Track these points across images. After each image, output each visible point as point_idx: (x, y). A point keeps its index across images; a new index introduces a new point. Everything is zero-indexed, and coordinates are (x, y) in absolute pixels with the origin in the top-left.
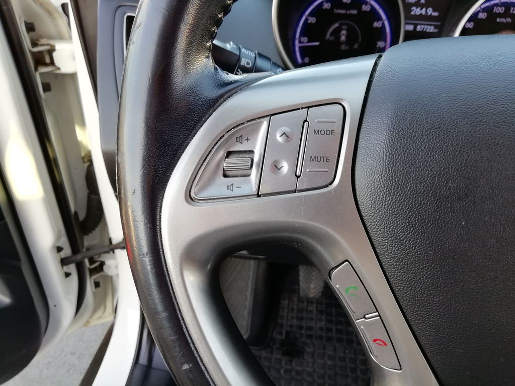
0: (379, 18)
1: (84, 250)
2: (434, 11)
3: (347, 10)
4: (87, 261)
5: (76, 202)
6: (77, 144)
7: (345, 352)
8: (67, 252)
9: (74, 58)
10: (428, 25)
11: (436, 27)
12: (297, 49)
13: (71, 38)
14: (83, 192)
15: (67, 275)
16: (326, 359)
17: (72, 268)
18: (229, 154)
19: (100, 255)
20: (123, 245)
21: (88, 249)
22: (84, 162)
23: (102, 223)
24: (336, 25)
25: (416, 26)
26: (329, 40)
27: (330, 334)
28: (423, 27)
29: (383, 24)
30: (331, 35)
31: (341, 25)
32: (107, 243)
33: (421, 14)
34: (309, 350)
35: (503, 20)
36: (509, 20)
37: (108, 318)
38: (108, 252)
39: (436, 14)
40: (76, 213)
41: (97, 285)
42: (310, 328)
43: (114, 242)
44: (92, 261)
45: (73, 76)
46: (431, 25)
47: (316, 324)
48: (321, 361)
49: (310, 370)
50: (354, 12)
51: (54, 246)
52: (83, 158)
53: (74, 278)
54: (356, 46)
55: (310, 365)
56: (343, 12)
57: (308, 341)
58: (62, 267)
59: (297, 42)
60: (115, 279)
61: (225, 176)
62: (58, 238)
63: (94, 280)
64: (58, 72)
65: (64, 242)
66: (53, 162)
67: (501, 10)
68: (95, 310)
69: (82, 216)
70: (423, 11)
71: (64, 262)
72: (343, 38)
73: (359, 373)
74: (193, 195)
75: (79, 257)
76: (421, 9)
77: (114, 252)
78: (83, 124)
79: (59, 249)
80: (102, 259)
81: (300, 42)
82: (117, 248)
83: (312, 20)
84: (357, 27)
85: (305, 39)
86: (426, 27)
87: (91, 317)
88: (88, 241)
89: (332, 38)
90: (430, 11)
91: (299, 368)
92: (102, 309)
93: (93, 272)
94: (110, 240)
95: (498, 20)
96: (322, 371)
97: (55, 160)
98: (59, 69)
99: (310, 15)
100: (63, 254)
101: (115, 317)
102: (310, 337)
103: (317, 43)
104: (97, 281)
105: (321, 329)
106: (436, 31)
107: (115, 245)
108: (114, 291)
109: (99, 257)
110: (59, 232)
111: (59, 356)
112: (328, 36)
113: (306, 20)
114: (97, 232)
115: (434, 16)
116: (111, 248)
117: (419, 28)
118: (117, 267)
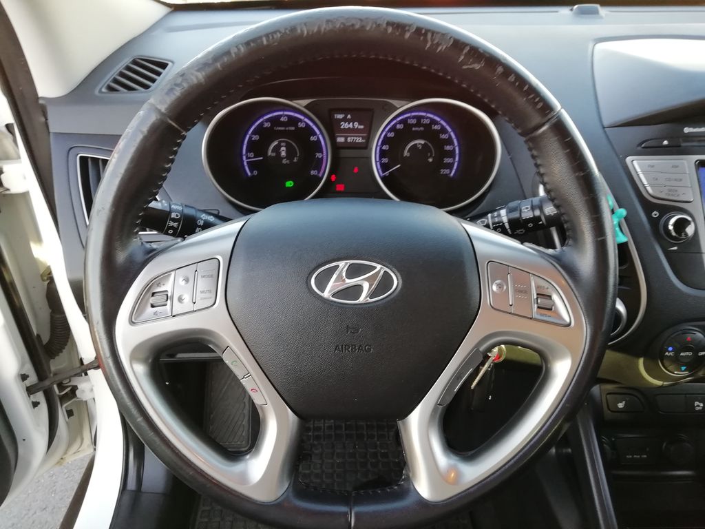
0: (314, 134)
1: (52, 375)
2: (360, 124)
3: (286, 127)
4: (55, 387)
5: (37, 324)
6: (33, 261)
7: (354, 448)
8: (33, 379)
9: (25, 178)
10: (356, 136)
11: (363, 138)
12: (245, 164)
13: (19, 157)
14: (45, 312)
15: (35, 404)
16: (335, 458)
17: (40, 397)
18: (153, 294)
19: (70, 378)
20: (96, 365)
21: (55, 374)
22: (43, 280)
23: (69, 344)
24: (276, 143)
25: (346, 138)
26: (270, 156)
27: (338, 432)
28: (353, 138)
29: (318, 138)
30: (272, 152)
31: (280, 142)
32: (78, 364)
33: (349, 128)
34: (317, 452)
35: (417, 129)
36: (422, 129)
37: (87, 451)
38: (79, 375)
39: (362, 127)
40: (38, 336)
41: (70, 413)
42: (319, 429)
43: (86, 362)
44: (61, 386)
45: (25, 196)
46: (359, 137)
47: (324, 423)
48: (330, 461)
49: (318, 471)
50: (293, 128)
51: (18, 374)
52: (42, 276)
53: (44, 407)
54: (295, 160)
55: (319, 466)
56: (283, 128)
57: (316, 443)
58: (29, 397)
59: (244, 158)
60: (90, 403)
61: (153, 306)
62: (22, 365)
63: (65, 407)
64: (8, 192)
65: (29, 369)
66: (10, 286)
67: (413, 121)
68: (70, 444)
69: (46, 338)
70: (351, 125)
71: (30, 391)
72: (283, 154)
73: (369, 466)
74: (133, 320)
75: (47, 383)
76: (349, 124)
77: (86, 374)
78: (39, 239)
79: (24, 377)
80: (73, 383)
81: (247, 158)
82: (90, 369)
83: (256, 137)
84: (294, 144)
85: (251, 155)
86: (355, 138)
87: (65, 453)
88: (56, 365)
89: (274, 154)
90: (356, 125)
91: (307, 472)
92: (79, 441)
93: (63, 399)
94: (81, 361)
95: (413, 129)
96: (330, 471)
97: (12, 284)
98: (8, 190)
99: (253, 133)
100: (28, 382)
101: (95, 449)
102: (317, 437)
103: (261, 158)
104: (69, 409)
105: (330, 427)
106: (364, 141)
107: (87, 365)
108: (91, 419)
109: (70, 381)
110: (23, 358)
111: (26, 515)
112: (270, 153)
113: (250, 138)
114: (64, 354)
115: (360, 129)
116: (83, 369)
117: (349, 140)
118: (92, 390)
